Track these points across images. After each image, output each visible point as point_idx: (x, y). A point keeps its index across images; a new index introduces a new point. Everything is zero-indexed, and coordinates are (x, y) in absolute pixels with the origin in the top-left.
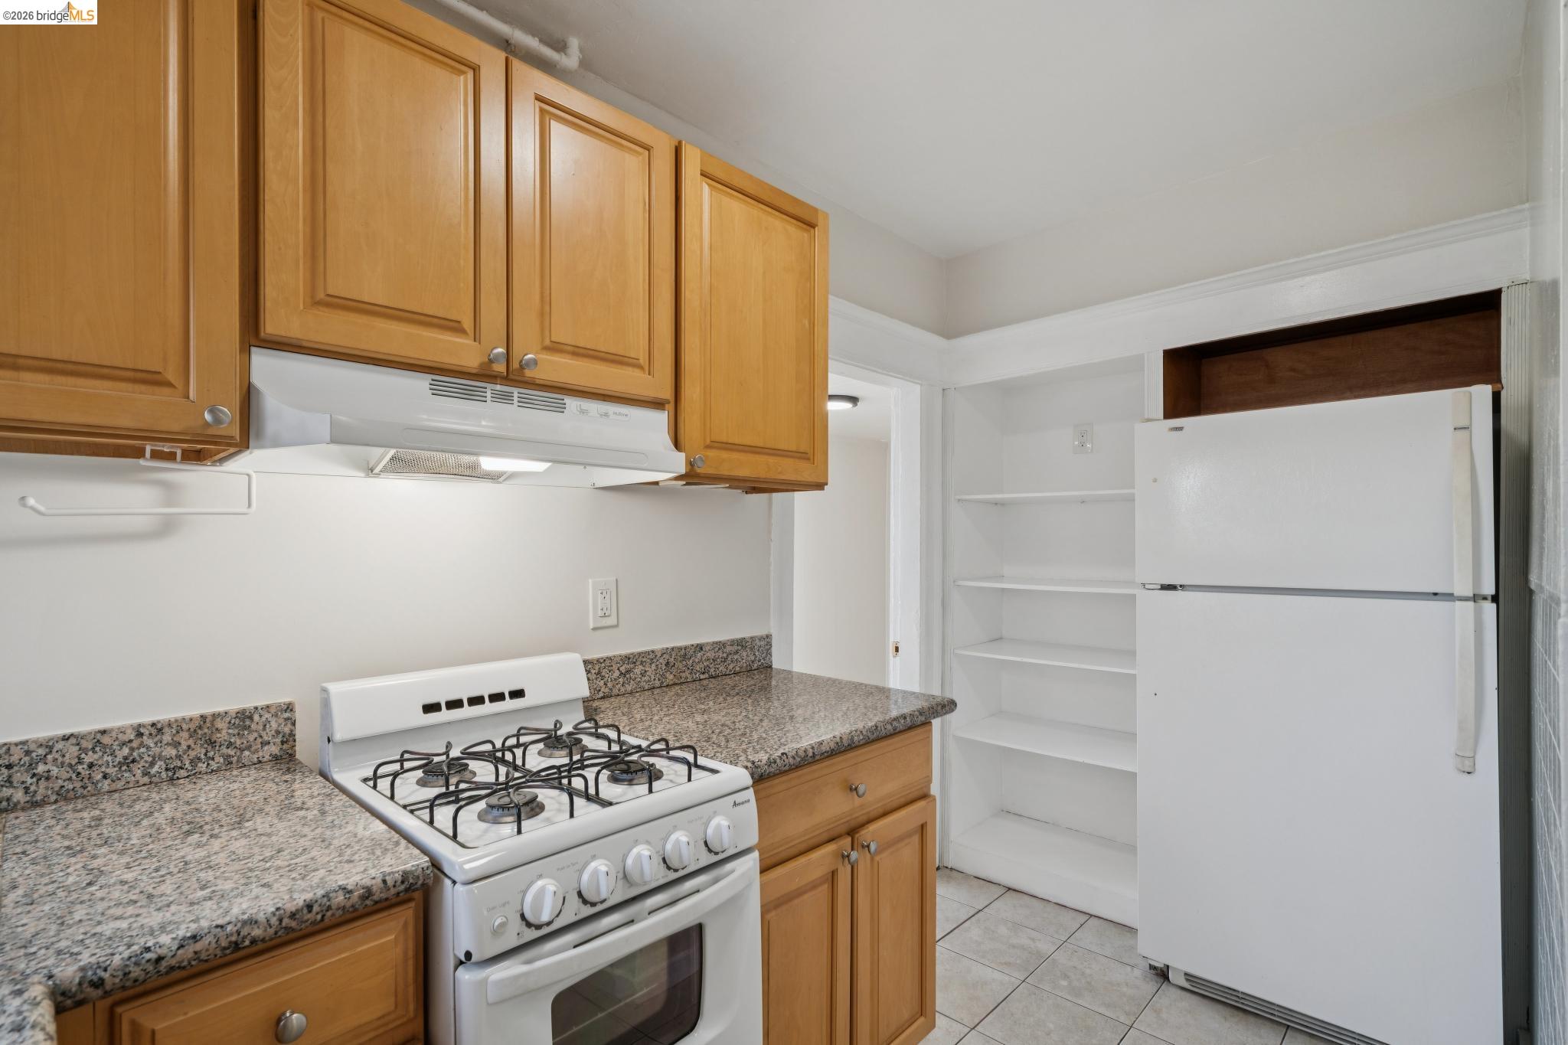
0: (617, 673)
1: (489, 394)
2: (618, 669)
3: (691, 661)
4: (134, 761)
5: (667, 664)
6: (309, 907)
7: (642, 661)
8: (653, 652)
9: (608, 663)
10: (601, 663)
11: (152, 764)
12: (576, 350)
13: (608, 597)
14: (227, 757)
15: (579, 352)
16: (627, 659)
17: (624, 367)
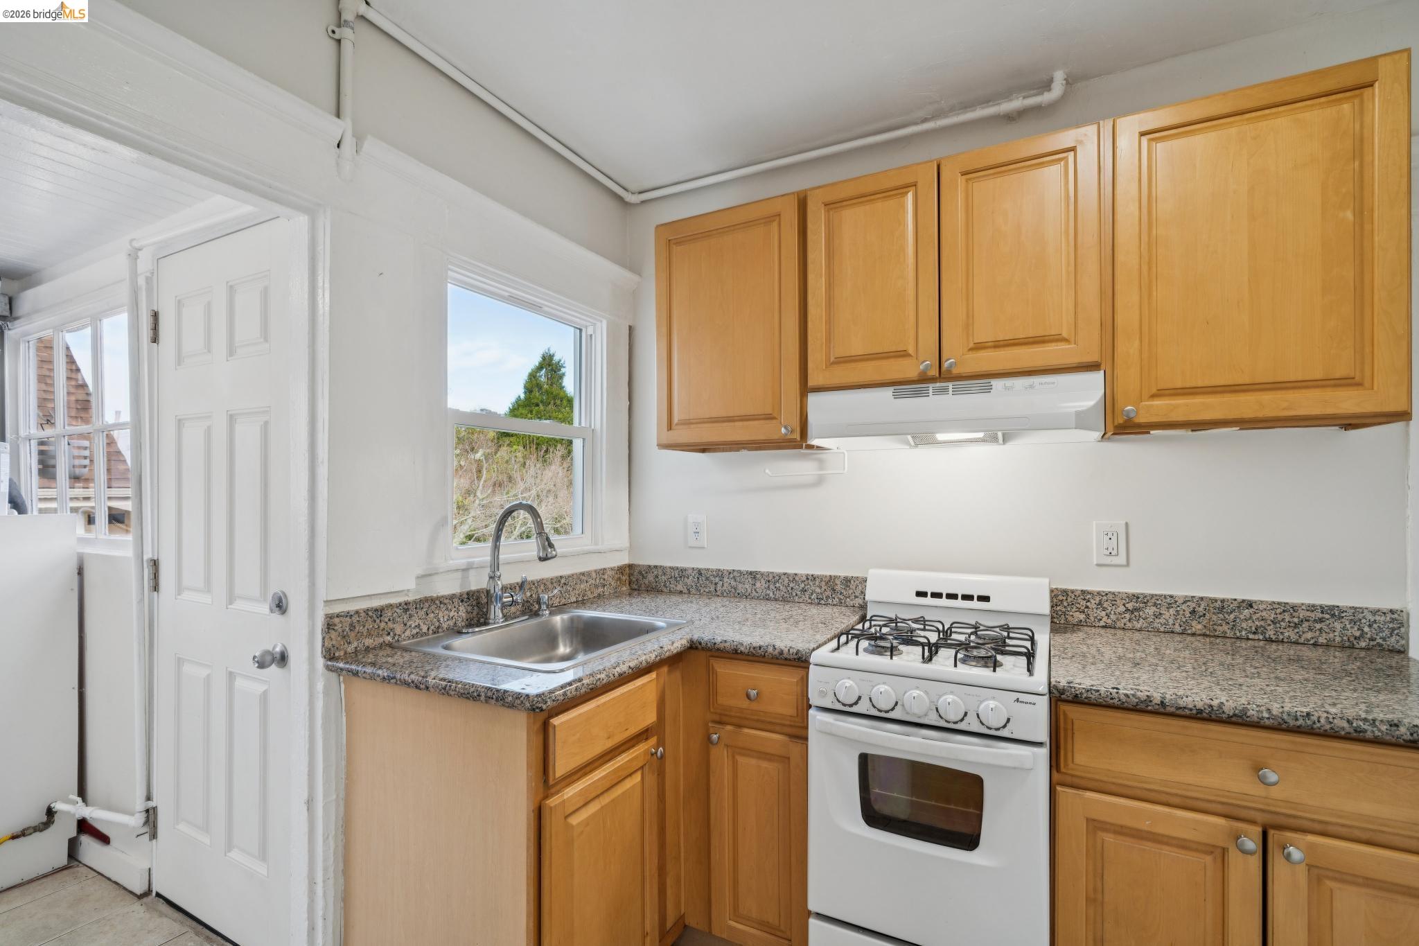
0: (1122, 609)
1: (931, 391)
2: (1124, 605)
3: (1232, 616)
4: (805, 591)
5: (1193, 612)
6: (760, 648)
7: (1155, 603)
8: (1171, 597)
9: (1110, 597)
10: (1103, 596)
11: (812, 594)
12: (997, 343)
13: (1114, 539)
14: (840, 599)
15: (997, 345)
16: (1136, 597)
17: (1046, 345)
